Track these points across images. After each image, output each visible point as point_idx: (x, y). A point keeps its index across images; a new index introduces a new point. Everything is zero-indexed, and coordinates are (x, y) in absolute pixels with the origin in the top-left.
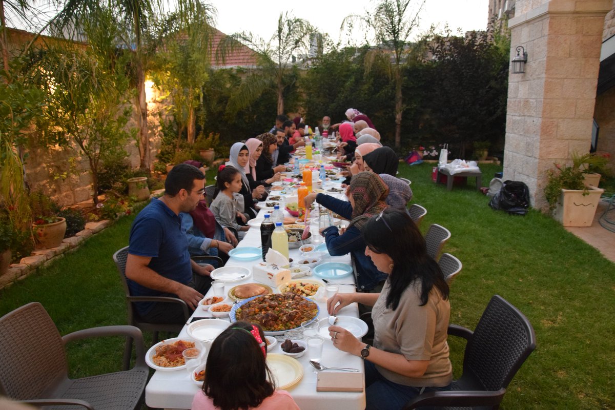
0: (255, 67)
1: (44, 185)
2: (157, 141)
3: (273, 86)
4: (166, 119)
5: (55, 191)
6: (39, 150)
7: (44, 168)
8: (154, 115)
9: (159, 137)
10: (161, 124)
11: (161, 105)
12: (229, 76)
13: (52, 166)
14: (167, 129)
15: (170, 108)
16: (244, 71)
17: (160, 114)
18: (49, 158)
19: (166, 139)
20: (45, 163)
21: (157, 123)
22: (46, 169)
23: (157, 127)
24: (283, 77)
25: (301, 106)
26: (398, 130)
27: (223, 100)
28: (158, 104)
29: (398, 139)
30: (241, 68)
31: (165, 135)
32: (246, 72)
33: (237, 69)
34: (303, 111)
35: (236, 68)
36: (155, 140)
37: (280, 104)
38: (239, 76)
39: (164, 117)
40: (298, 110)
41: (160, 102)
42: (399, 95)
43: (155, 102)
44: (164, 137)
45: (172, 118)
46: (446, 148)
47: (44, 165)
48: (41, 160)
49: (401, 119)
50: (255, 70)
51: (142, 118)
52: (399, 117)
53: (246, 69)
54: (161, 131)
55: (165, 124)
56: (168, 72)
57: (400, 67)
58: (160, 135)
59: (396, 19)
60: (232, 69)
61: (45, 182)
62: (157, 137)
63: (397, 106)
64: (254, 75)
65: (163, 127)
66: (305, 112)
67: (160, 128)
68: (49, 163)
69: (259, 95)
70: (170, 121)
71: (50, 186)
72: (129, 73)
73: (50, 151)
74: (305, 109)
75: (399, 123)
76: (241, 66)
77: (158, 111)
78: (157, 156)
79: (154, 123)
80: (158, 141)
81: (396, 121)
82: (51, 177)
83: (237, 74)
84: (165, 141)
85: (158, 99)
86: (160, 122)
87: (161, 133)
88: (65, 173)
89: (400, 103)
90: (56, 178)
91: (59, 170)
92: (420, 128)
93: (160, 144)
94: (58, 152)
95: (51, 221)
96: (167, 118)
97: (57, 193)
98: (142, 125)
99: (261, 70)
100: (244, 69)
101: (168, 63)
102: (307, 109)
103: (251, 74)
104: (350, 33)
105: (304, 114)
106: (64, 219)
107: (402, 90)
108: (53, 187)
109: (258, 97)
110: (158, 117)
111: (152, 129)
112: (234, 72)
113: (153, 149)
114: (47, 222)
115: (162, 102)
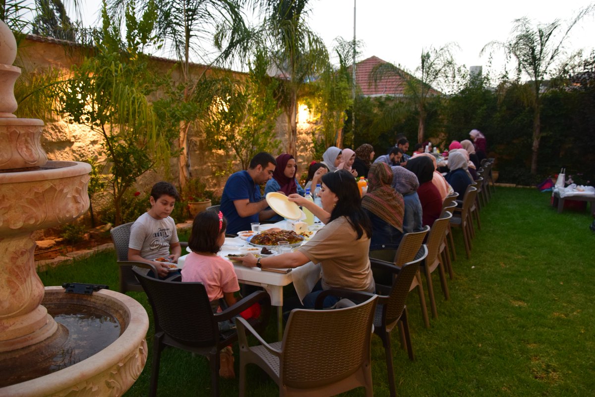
0: (401, 95)
1: (207, 179)
2: (308, 155)
3: (417, 113)
4: (318, 138)
5: (215, 185)
6: (206, 153)
7: (209, 166)
8: (308, 134)
9: (311, 153)
10: (313, 142)
11: (315, 127)
12: (378, 103)
13: (215, 166)
14: (319, 146)
15: (319, 128)
16: (392, 99)
17: (313, 134)
18: (214, 160)
19: (317, 154)
20: (210, 163)
21: (310, 140)
22: (210, 167)
23: (309, 144)
24: (426, 105)
25: (442, 131)
26: (534, 158)
27: (369, 123)
28: (312, 125)
29: (534, 166)
30: (389, 97)
31: (317, 151)
32: (393, 100)
33: (386, 98)
34: (444, 137)
35: (385, 96)
36: (306, 155)
37: (420, 129)
38: (387, 103)
39: (317, 136)
40: (439, 135)
41: (314, 124)
42: (537, 122)
43: (309, 122)
44: (315, 153)
45: (323, 137)
46: (562, 173)
47: (209, 164)
48: (207, 160)
49: (538, 147)
50: (401, 98)
51: (292, 134)
52: (536, 144)
53: (394, 97)
54: (313, 147)
55: (318, 143)
56: (321, 98)
57: (540, 96)
58: (312, 151)
59: (538, 48)
60: (381, 97)
61: (208, 177)
62: (308, 152)
63: (534, 134)
64: (400, 102)
65: (316, 144)
66: (445, 138)
67: (312, 145)
68: (214, 163)
69: (404, 120)
70: (322, 140)
71: (212, 180)
72: (283, 97)
73: (215, 154)
74: (445, 134)
75: (536, 151)
76: (390, 95)
77: (311, 131)
78: (307, 168)
79: (307, 140)
80: (310, 156)
81: (533, 148)
82: (214, 173)
83: (385, 102)
84: (316, 157)
85: (311, 121)
86: (312, 140)
87: (313, 149)
88: (224, 172)
89: (538, 131)
90: (216, 174)
91: (221, 169)
92: (561, 156)
93: (311, 158)
94: (221, 156)
95: (200, 200)
96: (320, 137)
97: (217, 187)
98: (291, 140)
99: (406, 98)
100: (392, 97)
101: (320, 91)
102: (447, 135)
103: (398, 102)
104: (490, 65)
105: (444, 140)
106: (210, 200)
107: (541, 118)
108: (215, 181)
109: (403, 123)
110: (311, 136)
111: (304, 145)
112: (383, 100)
113: (304, 161)
114: (197, 201)
115: (316, 123)
